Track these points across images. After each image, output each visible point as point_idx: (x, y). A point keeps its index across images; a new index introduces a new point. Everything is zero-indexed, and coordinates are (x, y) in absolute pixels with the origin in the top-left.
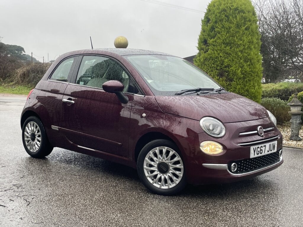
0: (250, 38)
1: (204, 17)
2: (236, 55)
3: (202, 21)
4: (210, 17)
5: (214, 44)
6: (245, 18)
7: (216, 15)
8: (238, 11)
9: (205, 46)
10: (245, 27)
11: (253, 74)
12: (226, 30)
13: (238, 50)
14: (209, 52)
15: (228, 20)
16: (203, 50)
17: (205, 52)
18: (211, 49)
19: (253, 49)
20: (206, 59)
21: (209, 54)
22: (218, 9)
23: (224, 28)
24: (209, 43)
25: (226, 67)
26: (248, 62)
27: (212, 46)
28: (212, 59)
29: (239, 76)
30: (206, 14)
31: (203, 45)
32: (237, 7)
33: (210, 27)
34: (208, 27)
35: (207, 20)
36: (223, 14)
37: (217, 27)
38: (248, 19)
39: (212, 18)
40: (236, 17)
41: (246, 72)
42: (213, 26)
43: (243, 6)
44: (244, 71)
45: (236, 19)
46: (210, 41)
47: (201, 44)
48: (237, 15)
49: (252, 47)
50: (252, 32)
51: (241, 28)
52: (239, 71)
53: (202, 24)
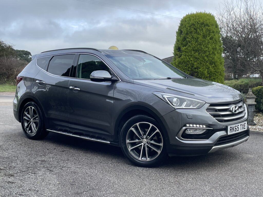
0: (214, 45)
1: (178, 29)
2: (203, 59)
3: (177, 32)
4: (182, 30)
5: (185, 50)
6: (209, 31)
7: (187, 29)
8: (204, 25)
9: (179, 52)
10: (210, 37)
11: (217, 74)
12: (195, 40)
13: (204, 55)
14: (182, 57)
15: (196, 32)
16: (178, 56)
17: (179, 57)
18: (183, 55)
19: (217, 54)
20: (180, 63)
21: (182, 59)
22: (188, 23)
23: (194, 38)
24: (182, 50)
25: (195, 68)
26: (212, 64)
27: (184, 52)
28: (185, 63)
29: (206, 76)
30: (180, 27)
31: (177, 52)
32: (203, 22)
33: (183, 37)
34: (181, 37)
35: (180, 32)
36: (192, 28)
37: (188, 38)
38: (212, 31)
39: (184, 30)
40: (202, 29)
41: (211, 72)
42: (185, 36)
43: (207, 21)
44: (209, 72)
45: (203, 31)
46: (183, 48)
47: (176, 51)
48: (203, 28)
49: (216, 52)
50: (215, 41)
51: (207, 38)
52: (206, 72)
53: (176, 35)
